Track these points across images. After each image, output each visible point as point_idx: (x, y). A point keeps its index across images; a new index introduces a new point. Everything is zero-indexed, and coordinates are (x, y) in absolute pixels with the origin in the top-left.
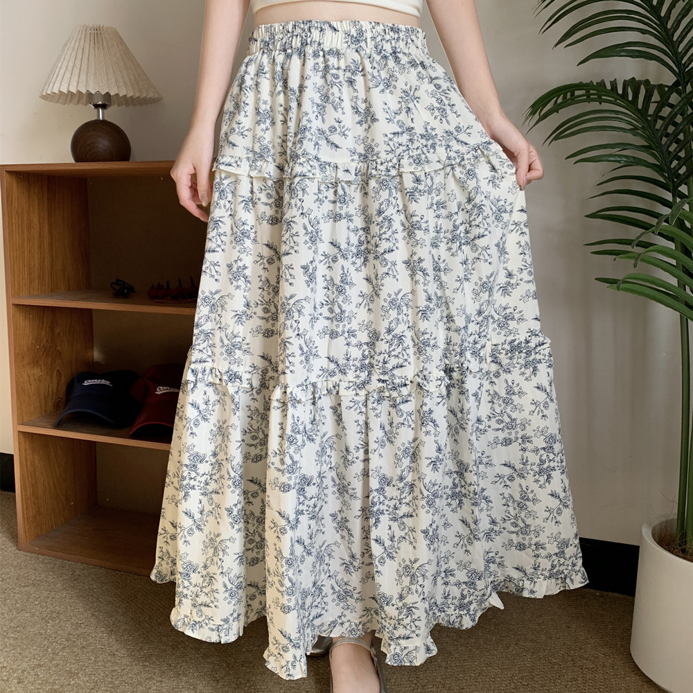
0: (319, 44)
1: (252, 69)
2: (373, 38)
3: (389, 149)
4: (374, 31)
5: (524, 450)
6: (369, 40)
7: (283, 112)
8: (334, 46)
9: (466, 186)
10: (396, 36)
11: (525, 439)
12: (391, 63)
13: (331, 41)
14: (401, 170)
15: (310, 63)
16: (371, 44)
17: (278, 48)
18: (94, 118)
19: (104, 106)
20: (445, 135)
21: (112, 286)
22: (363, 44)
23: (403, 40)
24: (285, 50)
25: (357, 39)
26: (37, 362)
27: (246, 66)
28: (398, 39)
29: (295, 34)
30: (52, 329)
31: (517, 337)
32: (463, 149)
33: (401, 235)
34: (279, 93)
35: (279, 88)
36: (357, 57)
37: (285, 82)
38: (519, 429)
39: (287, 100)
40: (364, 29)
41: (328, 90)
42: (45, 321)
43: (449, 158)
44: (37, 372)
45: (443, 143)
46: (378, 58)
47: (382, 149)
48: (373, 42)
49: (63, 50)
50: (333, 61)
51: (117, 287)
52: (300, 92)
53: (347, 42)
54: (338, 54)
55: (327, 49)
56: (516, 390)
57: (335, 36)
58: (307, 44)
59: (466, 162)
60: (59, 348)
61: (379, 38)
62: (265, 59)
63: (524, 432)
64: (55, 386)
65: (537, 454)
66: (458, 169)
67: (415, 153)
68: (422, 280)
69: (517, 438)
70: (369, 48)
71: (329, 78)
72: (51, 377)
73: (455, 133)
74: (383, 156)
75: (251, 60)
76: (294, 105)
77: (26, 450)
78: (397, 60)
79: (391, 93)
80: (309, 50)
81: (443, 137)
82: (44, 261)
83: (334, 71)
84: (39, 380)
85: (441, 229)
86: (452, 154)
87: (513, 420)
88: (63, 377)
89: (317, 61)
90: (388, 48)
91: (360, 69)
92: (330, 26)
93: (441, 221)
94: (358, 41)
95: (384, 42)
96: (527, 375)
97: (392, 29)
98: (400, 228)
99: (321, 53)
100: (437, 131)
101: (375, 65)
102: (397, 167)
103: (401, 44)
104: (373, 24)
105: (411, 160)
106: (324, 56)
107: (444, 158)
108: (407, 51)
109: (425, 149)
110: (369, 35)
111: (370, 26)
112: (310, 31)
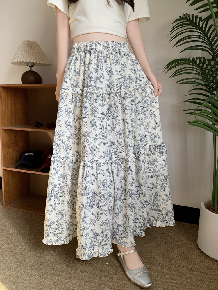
0: (95, 49)
1: (74, 58)
2: (112, 47)
3: (117, 84)
4: (112, 44)
5: (157, 179)
6: (111, 47)
7: (83, 72)
8: (100, 50)
9: (142, 95)
10: (120, 46)
11: (158, 176)
12: (118, 55)
13: (99, 48)
14: (121, 90)
15: (93, 55)
16: (112, 49)
17: (82, 51)
18: (29, 70)
19: (32, 66)
20: (135, 78)
21: (35, 124)
22: (109, 49)
23: (122, 47)
24: (84, 51)
25: (107, 47)
26: (10, 147)
27: (72, 57)
28: (120, 47)
29: (87, 46)
30: (15, 137)
31: (157, 143)
32: (141, 83)
33: (121, 111)
34: (82, 65)
35: (82, 64)
36: (107, 53)
37: (84, 62)
38: (156, 173)
39: (85, 68)
40: (109, 44)
41: (99, 64)
42: (13, 134)
43: (136, 86)
44: (10, 150)
45: (135, 81)
46: (114, 53)
47: (115, 83)
48: (112, 48)
49: (19, 48)
50: (100, 54)
51: (37, 124)
52: (89, 65)
53: (104, 48)
54: (101, 52)
55: (98, 51)
56: (156, 160)
57: (100, 46)
58: (91, 49)
59: (142, 87)
60: (17, 143)
61: (114, 47)
62: (78, 55)
63: (158, 174)
64: (16, 155)
65: (161, 181)
66: (139, 90)
67: (126, 85)
68: (127, 125)
69: (155, 176)
70: (111, 50)
71: (99, 60)
72: (15, 152)
73: (139, 78)
74: (115, 86)
75: (73, 55)
76: (87, 69)
77: (6, 175)
78: (120, 53)
79: (118, 65)
80: (92, 51)
81: (135, 79)
82: (12, 115)
83: (100, 58)
84: (11, 153)
85: (133, 108)
86: (137, 84)
87: (154, 170)
88: (19, 153)
89: (95, 55)
90: (117, 49)
91: (108, 57)
92: (98, 43)
93: (133, 106)
94: (108, 48)
95: (116, 48)
96: (160, 156)
97: (118, 43)
98: (121, 109)
99: (96, 52)
100: (133, 77)
101: (113, 56)
102: (120, 89)
103: (121, 48)
104: (112, 42)
105: (124, 87)
106: (97, 53)
107: (135, 86)
108: (123, 51)
109: (129, 83)
110: (111, 46)
111: (111, 43)
112: (92, 45)
